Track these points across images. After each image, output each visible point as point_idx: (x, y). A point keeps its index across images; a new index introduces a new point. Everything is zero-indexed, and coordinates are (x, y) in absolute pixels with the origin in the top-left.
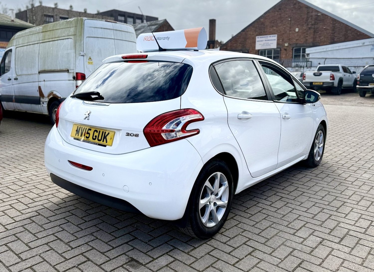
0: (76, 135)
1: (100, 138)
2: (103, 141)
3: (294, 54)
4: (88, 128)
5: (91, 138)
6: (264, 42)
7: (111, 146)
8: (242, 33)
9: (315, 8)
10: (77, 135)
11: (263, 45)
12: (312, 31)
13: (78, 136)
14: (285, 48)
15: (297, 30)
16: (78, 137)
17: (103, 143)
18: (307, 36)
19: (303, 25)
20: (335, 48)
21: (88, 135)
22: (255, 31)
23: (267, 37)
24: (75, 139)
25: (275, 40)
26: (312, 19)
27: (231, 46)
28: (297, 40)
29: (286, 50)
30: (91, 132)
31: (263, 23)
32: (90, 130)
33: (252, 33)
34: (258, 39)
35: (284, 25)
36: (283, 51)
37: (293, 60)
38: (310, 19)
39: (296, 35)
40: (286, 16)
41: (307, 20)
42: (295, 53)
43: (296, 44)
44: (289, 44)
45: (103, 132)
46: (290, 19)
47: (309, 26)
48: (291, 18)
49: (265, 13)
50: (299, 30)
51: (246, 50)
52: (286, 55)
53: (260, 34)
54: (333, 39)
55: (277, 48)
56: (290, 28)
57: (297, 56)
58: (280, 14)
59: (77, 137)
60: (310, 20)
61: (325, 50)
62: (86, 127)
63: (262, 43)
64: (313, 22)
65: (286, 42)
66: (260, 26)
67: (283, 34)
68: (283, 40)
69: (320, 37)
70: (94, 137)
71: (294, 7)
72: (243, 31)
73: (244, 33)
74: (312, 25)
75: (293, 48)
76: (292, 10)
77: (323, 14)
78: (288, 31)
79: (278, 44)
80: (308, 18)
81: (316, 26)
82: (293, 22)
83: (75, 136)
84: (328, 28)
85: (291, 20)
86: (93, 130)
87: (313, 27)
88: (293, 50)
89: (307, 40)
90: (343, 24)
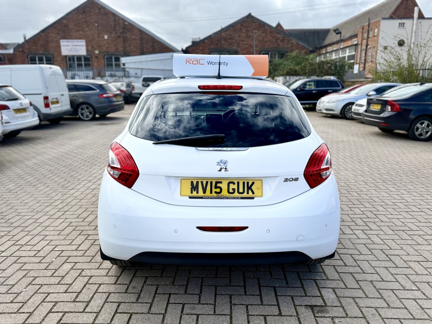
1: (241, 190)
2: (248, 193)
3: (106, 63)
5: (225, 193)
6: (71, 47)
7: (262, 196)
8: (41, 34)
9: (121, 16)
10: (194, 191)
11: (71, 50)
12: (121, 40)
14: (96, 55)
15: (106, 37)
16: (199, 194)
17: (248, 195)
18: (117, 45)
19: (111, 33)
20: (149, 59)
21: (218, 190)
22: (59, 34)
23: (74, 42)
24: (190, 198)
25: (83, 46)
26: (119, 27)
27: (29, 48)
28: (107, 48)
29: (97, 57)
30: (223, 185)
31: (66, 26)
33: (54, 36)
34: (64, 43)
35: (92, 30)
36: (94, 59)
37: (106, 69)
38: (118, 26)
39: (106, 42)
40: (92, 21)
41: (115, 27)
42: (107, 61)
43: (107, 52)
44: (99, 51)
45: (244, 183)
46: (96, 25)
47: (118, 34)
48: (98, 23)
49: (68, 14)
50: (108, 37)
51: (50, 55)
52: (98, 62)
53: (65, 38)
54: (142, 50)
55: (87, 55)
56: (99, 34)
57: (110, 65)
58: (85, 18)
59: (195, 194)
60: (117, 28)
61: (139, 60)
63: (69, 48)
64: (121, 31)
65: (96, 49)
66: (63, 28)
67: (92, 40)
68: (92, 47)
69: (130, 46)
70: (231, 191)
71: (100, 12)
72: (43, 31)
73: (43, 34)
74: (121, 33)
75: (104, 56)
76: (98, 15)
77: (130, 24)
78: (96, 38)
79: (87, 51)
80: (115, 26)
81: (125, 35)
82: (100, 28)
83: (192, 194)
84: (137, 38)
85: (98, 26)
86: (226, 182)
87: (122, 35)
88: (104, 57)
89: (117, 49)
90: (150, 36)
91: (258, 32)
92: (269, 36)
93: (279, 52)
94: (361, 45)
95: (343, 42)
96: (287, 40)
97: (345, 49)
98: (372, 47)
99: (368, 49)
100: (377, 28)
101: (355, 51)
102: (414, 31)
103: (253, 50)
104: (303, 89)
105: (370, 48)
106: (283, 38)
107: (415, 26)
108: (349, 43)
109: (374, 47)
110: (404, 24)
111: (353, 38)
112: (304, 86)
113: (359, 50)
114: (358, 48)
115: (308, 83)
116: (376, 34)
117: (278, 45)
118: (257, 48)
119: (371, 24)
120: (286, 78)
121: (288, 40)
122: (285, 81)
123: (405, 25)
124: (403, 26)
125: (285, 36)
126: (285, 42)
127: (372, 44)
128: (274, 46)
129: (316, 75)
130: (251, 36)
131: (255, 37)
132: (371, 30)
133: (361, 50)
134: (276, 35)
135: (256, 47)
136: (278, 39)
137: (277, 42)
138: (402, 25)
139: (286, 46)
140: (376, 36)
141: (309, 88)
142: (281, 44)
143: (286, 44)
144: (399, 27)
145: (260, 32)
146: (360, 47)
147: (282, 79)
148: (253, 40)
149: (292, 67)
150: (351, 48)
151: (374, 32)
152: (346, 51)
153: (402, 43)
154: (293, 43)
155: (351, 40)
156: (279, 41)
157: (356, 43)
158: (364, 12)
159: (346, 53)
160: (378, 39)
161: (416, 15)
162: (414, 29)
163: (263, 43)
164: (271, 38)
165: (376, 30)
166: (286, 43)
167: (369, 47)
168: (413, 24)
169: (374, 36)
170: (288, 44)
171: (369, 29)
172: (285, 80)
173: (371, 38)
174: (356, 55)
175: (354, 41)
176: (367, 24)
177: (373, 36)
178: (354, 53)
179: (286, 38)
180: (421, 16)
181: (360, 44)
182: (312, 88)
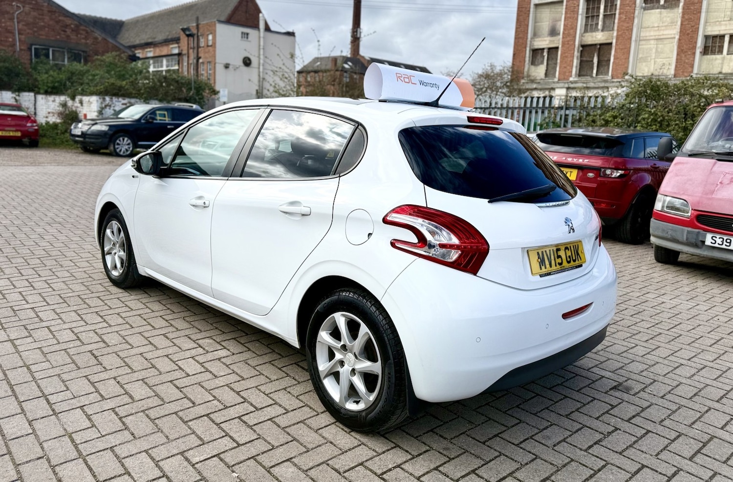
0: (541, 269)
1: (574, 258)
4: (555, 249)
5: (565, 264)
10: (543, 267)
13: (546, 268)
16: (546, 270)
17: (578, 262)
21: (559, 261)
24: (541, 276)
30: (562, 253)
32: (558, 250)
59: (544, 270)
62: (551, 249)
70: (569, 260)
83: (541, 271)
86: (563, 248)
91: (24, 7)
92: (47, 18)
93: (70, 51)
94: (188, 57)
95: (153, 48)
96: (84, 30)
97: (160, 59)
98: (206, 63)
99: (199, 64)
100: (211, 33)
101: (179, 64)
102: (262, 47)
103: (14, 40)
104: (150, 120)
105: (203, 63)
106: (77, 26)
107: (262, 40)
108: (164, 50)
109: (210, 62)
110: (248, 34)
111: (171, 43)
112: (152, 116)
113: (185, 64)
114: (183, 60)
115: (158, 112)
116: (210, 43)
117: (68, 36)
118: (23, 37)
119: (200, 26)
120: (104, 99)
121: (87, 32)
122: (103, 105)
123: (250, 36)
124: (247, 38)
125: (81, 24)
126: (81, 34)
127: (206, 58)
128: (58, 37)
129: (157, 99)
130: (8, 13)
131: (15, 15)
132: (202, 35)
133: (188, 63)
134: (61, 18)
135: (19, 34)
136: (66, 26)
137: (65, 31)
138: (245, 35)
139: (83, 41)
140: (211, 46)
141: (160, 120)
142: (73, 37)
143: (83, 39)
144: (242, 37)
145: (27, 8)
146: (185, 58)
147: (97, 101)
148: (12, 19)
149: (112, 80)
150: (170, 58)
151: (208, 40)
152: (162, 62)
153: (248, 62)
154: (96, 38)
155: (167, 45)
156: (69, 31)
157: (176, 51)
158: (182, 5)
159: (162, 66)
160: (215, 51)
161: (262, 26)
162: (262, 44)
163: (35, 29)
164: (51, 23)
165: (210, 37)
166: (83, 36)
167: (201, 61)
168: (260, 37)
169: (208, 46)
170: (86, 38)
171: (199, 34)
172: (102, 103)
173: (203, 47)
174: (180, 70)
175: (172, 48)
176: (195, 24)
177: (206, 45)
178: (176, 67)
179: (82, 28)
180: (267, 29)
181: (185, 54)
182: (165, 120)
